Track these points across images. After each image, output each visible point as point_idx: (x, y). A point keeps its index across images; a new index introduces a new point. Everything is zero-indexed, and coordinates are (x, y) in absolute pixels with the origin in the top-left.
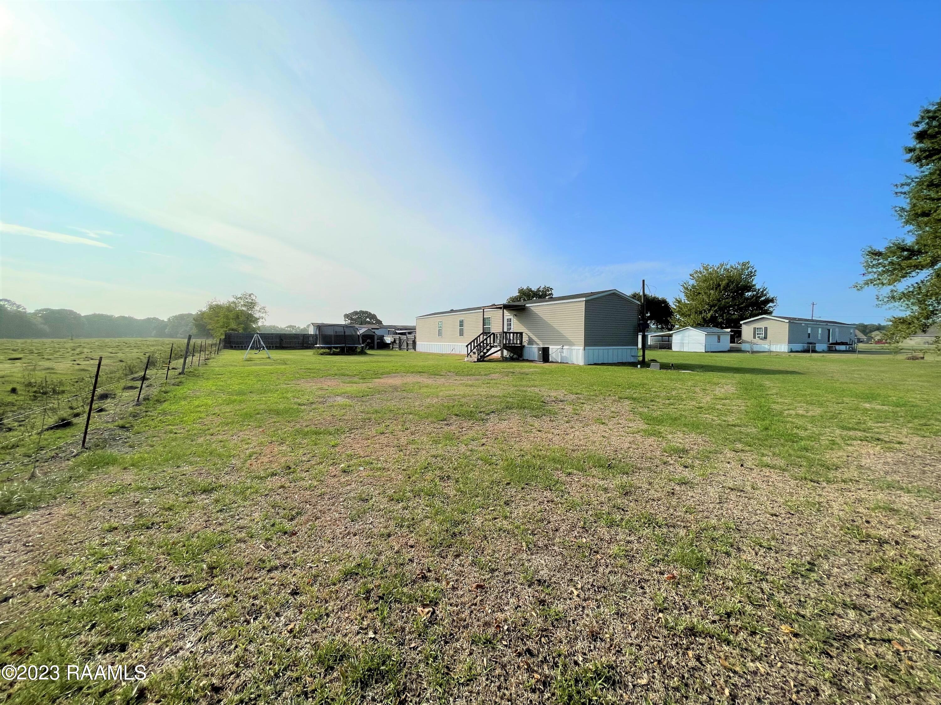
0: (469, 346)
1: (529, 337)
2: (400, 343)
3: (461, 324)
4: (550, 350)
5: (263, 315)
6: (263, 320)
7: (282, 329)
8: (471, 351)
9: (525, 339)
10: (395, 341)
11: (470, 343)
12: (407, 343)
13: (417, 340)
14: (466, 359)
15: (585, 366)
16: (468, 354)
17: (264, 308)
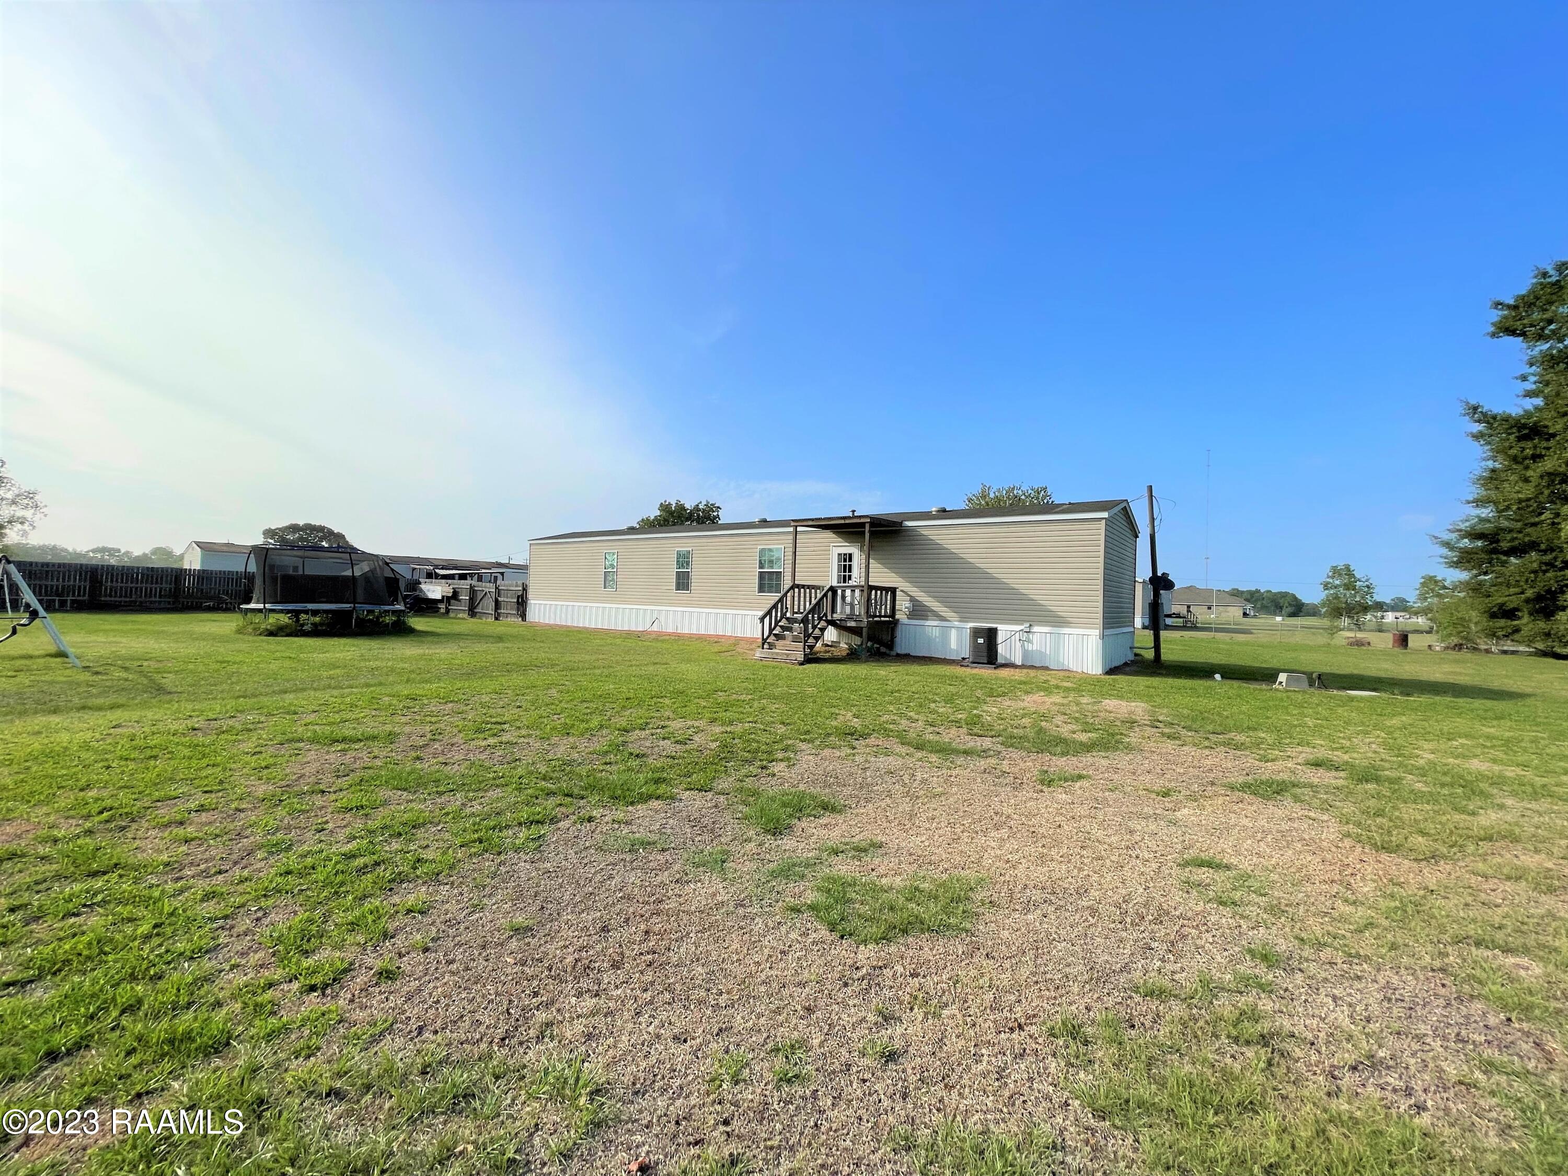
0: (767, 620)
1: (913, 599)
2: (472, 599)
3: (684, 560)
4: (1000, 633)
5: (28, 514)
6: (26, 527)
7: (80, 555)
8: (771, 630)
9: (903, 604)
10: (455, 595)
11: (769, 613)
12: (497, 603)
13: (530, 595)
14: (759, 653)
15: (1103, 677)
16: (764, 641)
17: (30, 495)
